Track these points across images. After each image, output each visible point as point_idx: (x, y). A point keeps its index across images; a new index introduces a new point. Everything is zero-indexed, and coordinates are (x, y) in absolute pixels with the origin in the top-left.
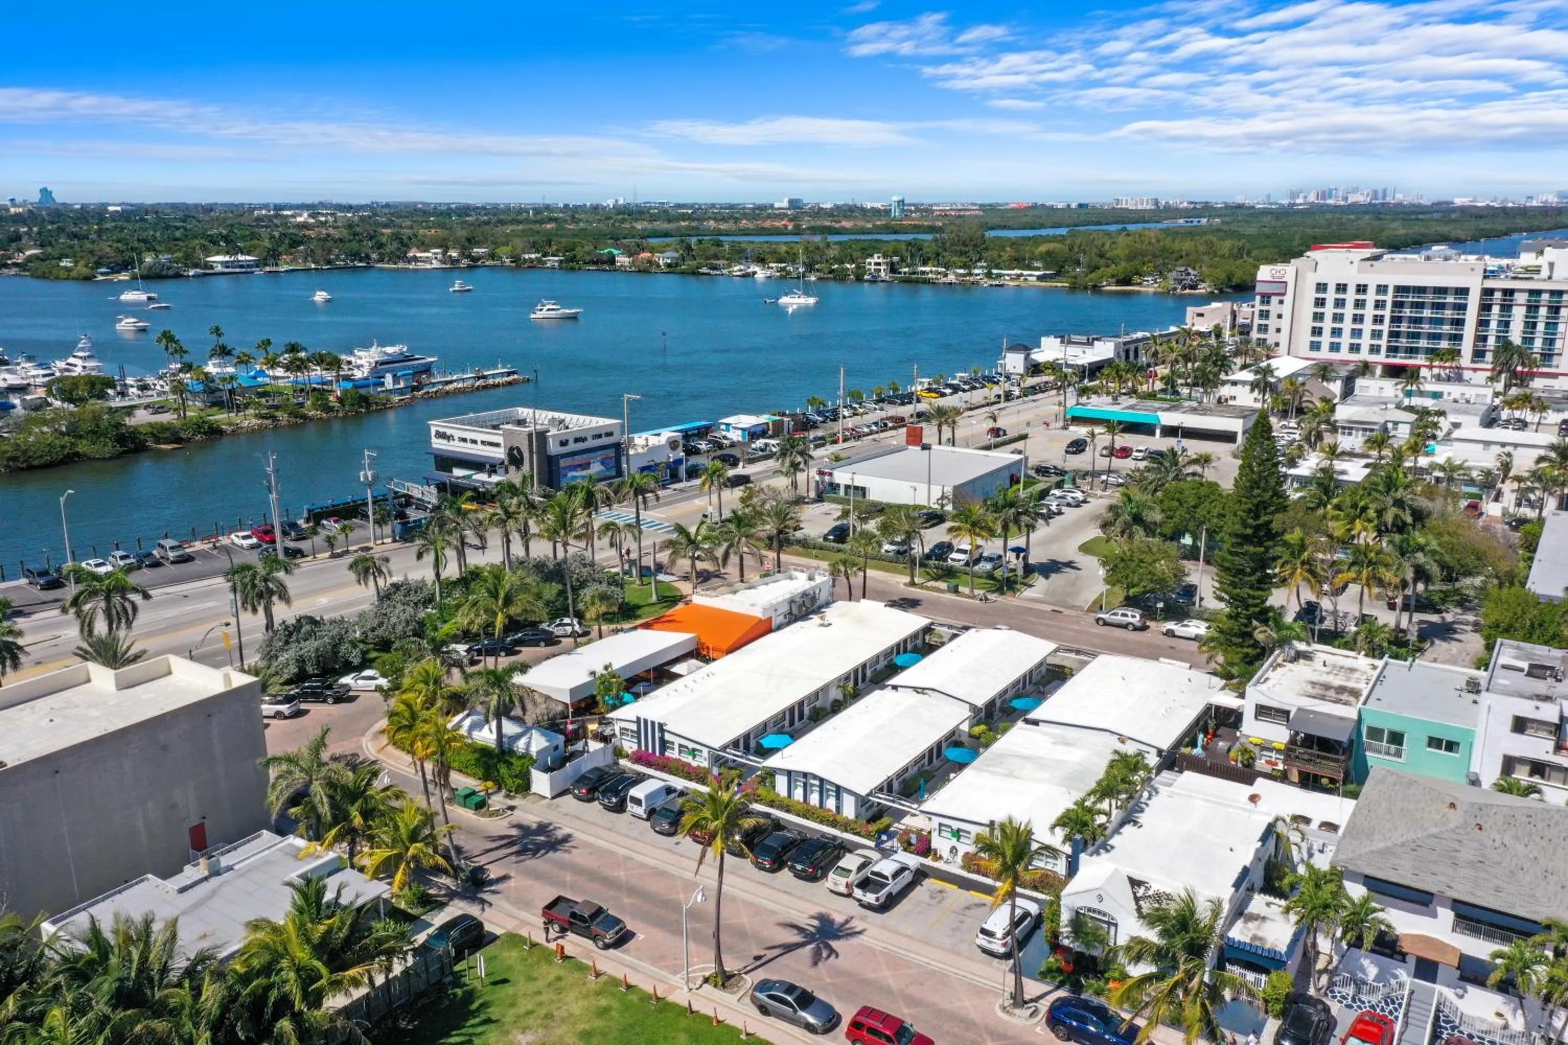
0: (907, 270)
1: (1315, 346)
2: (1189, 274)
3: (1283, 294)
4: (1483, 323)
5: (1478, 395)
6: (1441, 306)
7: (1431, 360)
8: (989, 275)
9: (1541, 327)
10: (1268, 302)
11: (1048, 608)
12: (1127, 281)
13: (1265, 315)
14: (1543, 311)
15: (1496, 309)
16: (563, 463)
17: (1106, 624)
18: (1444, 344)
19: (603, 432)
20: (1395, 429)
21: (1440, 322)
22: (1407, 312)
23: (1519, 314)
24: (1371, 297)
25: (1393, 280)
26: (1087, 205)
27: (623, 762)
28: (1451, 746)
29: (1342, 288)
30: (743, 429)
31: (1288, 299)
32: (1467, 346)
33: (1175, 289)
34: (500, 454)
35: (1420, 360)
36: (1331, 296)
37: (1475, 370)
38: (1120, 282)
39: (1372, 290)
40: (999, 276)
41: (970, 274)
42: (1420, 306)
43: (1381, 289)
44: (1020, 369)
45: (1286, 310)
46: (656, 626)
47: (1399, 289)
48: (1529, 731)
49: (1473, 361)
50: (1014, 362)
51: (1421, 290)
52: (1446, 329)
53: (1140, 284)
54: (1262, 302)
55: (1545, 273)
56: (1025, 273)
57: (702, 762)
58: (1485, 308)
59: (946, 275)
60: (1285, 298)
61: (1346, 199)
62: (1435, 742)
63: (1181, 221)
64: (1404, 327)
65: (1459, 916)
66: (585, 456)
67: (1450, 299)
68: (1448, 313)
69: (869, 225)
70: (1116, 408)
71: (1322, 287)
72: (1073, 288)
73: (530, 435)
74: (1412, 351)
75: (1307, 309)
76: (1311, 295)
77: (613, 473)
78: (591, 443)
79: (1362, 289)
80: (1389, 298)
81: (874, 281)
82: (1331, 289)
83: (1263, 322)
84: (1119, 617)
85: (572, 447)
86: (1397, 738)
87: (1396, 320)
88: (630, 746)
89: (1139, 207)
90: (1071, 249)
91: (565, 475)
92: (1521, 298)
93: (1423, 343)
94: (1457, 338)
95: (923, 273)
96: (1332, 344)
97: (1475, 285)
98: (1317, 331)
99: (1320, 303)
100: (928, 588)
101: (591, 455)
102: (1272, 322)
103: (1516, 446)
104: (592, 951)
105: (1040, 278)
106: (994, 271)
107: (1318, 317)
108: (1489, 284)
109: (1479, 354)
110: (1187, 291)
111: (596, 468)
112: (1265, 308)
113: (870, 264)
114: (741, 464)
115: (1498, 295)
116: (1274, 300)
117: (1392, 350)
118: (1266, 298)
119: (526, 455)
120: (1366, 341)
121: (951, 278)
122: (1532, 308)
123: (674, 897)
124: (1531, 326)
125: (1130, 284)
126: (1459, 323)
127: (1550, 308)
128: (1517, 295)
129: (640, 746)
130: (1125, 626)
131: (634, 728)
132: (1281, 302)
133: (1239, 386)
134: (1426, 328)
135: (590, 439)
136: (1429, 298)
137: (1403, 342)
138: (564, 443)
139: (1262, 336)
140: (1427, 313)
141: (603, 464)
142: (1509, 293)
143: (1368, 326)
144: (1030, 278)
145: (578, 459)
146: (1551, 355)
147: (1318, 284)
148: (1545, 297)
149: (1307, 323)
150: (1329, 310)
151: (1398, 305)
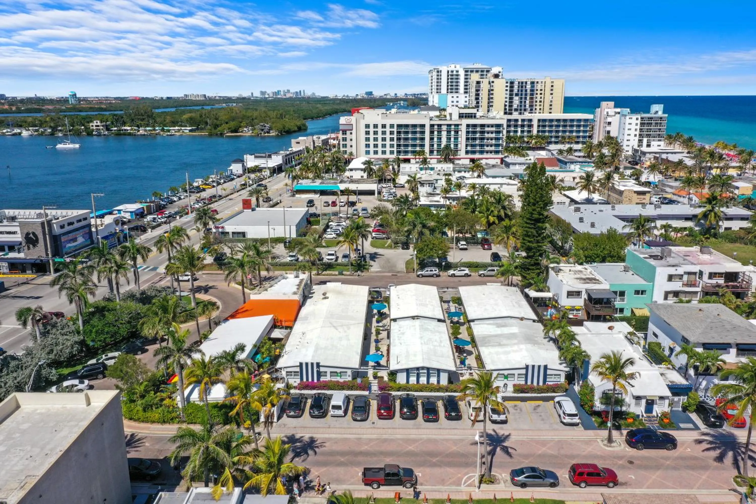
0: (116, 128)
1: (368, 153)
2: (265, 126)
3: (352, 130)
4: (432, 139)
5: (447, 168)
6: (415, 133)
7: (416, 156)
8: (163, 130)
9: (452, 139)
10: (346, 134)
11: (390, 274)
12: (236, 131)
13: (345, 139)
14: (453, 133)
15: (436, 133)
16: (63, 239)
17: (423, 276)
18: (418, 149)
19: (82, 218)
20: (437, 183)
21: (415, 139)
22: (403, 136)
23: (444, 134)
24: (388, 130)
25: (396, 122)
26: (171, 98)
27: (292, 391)
28: (643, 292)
29: (376, 126)
30: (131, 212)
31: (354, 132)
32: (427, 149)
33: (261, 134)
34: (18, 238)
35: (409, 156)
36: (372, 130)
37: (431, 159)
38: (232, 132)
39: (388, 126)
40: (169, 131)
41: (155, 130)
42: (407, 133)
43: (392, 126)
44: (241, 172)
45: (354, 137)
46: (238, 316)
47: (399, 126)
48: (673, 280)
49: (430, 155)
50: (236, 168)
51: (407, 126)
52: (418, 142)
53: (242, 132)
54: (343, 134)
55: (448, 117)
56: (183, 128)
57: (348, 378)
58: (432, 132)
59: (139, 131)
60: (352, 131)
61: (285, 95)
62: (637, 292)
63: (224, 105)
64: (402, 142)
65: (738, 350)
66: (74, 233)
67: (418, 129)
68: (418, 135)
69: (64, 108)
70: (314, 184)
71: (367, 126)
72: (211, 135)
73: (43, 224)
74: (406, 152)
75: (363, 136)
76: (363, 130)
77: (89, 242)
78: (76, 225)
79: (384, 126)
80: (395, 130)
81: (99, 135)
82: (372, 126)
83: (344, 143)
84: (429, 272)
85: (67, 228)
86: (622, 294)
87: (399, 139)
88: (295, 381)
89: (197, 99)
90: (201, 116)
91: (65, 246)
92: (444, 128)
93: (410, 149)
94: (422, 146)
95: (125, 130)
96: (374, 151)
97: (427, 123)
98: (368, 146)
99: (367, 133)
100: (324, 275)
101: (77, 232)
102: (348, 143)
103: (490, 184)
104: (406, 491)
105: (190, 131)
106: (165, 128)
107: (368, 139)
108: (432, 123)
109: (431, 152)
110: (266, 134)
111: (80, 240)
112: (344, 136)
113: (93, 126)
114: (150, 230)
115: (436, 127)
116: (348, 132)
117: (399, 152)
118: (344, 132)
119: (41, 237)
120: (388, 149)
121: (142, 132)
122: (449, 132)
123: (407, 449)
124: (449, 139)
125: (238, 132)
126: (423, 139)
127: (455, 131)
128: (443, 127)
129: (302, 379)
130: (432, 276)
131: (298, 369)
132: (351, 133)
133: (354, 171)
134: (410, 142)
135: (75, 223)
136: (410, 129)
137: (402, 148)
138: (62, 227)
139: (345, 149)
140: (410, 136)
141: (83, 237)
142: (439, 126)
143: (388, 143)
144: (185, 131)
145: (71, 236)
146: (457, 151)
147: (366, 125)
148: (453, 127)
149: (363, 143)
150: (372, 136)
151: (399, 133)
